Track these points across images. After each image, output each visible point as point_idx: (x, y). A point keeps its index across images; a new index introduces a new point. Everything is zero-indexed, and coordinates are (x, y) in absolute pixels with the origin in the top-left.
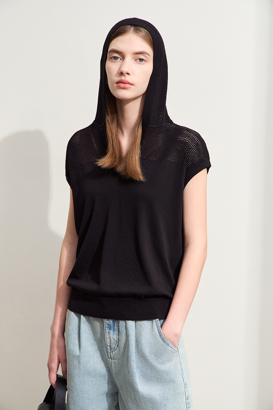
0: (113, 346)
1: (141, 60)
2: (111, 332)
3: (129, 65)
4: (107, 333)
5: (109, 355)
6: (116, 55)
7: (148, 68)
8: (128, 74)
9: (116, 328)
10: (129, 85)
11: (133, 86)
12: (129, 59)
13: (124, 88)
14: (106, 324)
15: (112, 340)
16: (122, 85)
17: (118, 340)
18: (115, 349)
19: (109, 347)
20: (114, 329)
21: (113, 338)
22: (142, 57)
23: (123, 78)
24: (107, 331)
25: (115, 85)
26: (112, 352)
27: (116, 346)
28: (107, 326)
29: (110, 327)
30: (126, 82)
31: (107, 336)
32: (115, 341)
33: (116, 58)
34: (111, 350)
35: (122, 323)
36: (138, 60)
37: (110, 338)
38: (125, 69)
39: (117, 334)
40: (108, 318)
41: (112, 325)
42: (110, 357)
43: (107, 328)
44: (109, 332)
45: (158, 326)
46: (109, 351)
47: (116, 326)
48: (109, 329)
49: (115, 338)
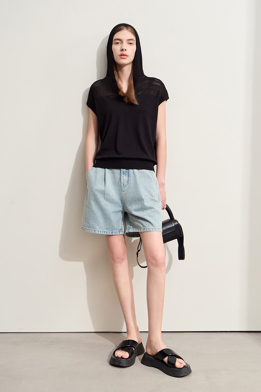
0: (125, 184)
1: (131, 43)
2: (124, 176)
3: (125, 46)
4: (122, 176)
5: (122, 189)
6: (118, 41)
7: (134, 47)
8: (125, 50)
9: (127, 174)
11: (128, 57)
12: (125, 42)
13: (124, 58)
15: (125, 180)
16: (123, 57)
18: (126, 186)
19: (122, 185)
20: (126, 175)
21: (126, 179)
22: (131, 42)
23: (123, 52)
24: (122, 175)
25: (119, 57)
26: (124, 188)
27: (127, 184)
28: (122, 173)
29: (124, 173)
30: (125, 55)
31: (122, 178)
32: (127, 181)
33: (118, 43)
34: (124, 186)
35: (131, 170)
36: (129, 44)
37: (124, 179)
38: (124, 48)
39: (128, 177)
40: (124, 168)
41: (125, 172)
42: (123, 191)
44: (123, 176)
46: (122, 187)
47: (127, 173)
48: (124, 175)
49: (127, 179)
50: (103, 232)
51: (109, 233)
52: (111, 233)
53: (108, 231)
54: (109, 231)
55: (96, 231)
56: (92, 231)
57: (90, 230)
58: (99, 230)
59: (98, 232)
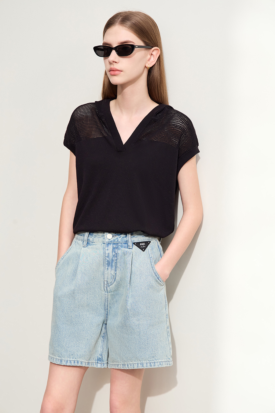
0: (110, 281)
2: (110, 268)
4: (106, 269)
5: (106, 289)
8: (116, 62)
9: (113, 264)
10: (118, 72)
11: (122, 72)
14: (106, 260)
17: (115, 275)
18: (112, 283)
19: (106, 282)
21: (111, 274)
23: (112, 66)
26: (109, 287)
27: (113, 280)
29: (109, 263)
31: (106, 272)
32: (113, 276)
34: (108, 285)
35: (121, 259)
37: (108, 274)
39: (115, 270)
41: (111, 262)
42: (106, 291)
43: (107, 264)
44: (107, 268)
45: (152, 262)
46: (106, 285)
47: (114, 262)
48: (108, 266)
49: (113, 273)
50: (75, 362)
51: (86, 365)
52: (88, 364)
53: (83, 361)
54: (85, 361)
55: (63, 361)
56: (57, 362)
57: (55, 359)
58: (68, 359)
59: (67, 362)
